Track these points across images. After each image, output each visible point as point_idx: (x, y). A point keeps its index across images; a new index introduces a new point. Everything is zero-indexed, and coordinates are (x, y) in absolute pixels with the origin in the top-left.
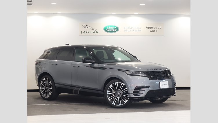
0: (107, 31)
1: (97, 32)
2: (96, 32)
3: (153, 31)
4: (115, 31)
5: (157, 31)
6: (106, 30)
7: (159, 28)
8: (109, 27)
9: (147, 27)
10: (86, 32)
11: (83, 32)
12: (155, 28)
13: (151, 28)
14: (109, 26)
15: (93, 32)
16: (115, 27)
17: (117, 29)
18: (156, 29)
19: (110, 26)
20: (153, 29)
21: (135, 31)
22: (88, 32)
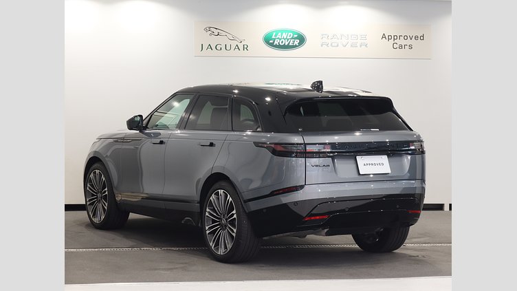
0: (272, 45)
1: (246, 48)
2: (241, 48)
3: (401, 47)
4: (296, 46)
5: (411, 47)
6: (271, 42)
7: (416, 38)
8: (280, 34)
9: (384, 37)
10: (213, 48)
11: (205, 48)
12: (406, 38)
13: (395, 38)
14: (277, 31)
15: (233, 47)
16: (294, 32)
17: (302, 40)
18: (408, 42)
19: (282, 31)
20: (402, 42)
21: (349, 44)
22: (218, 47)
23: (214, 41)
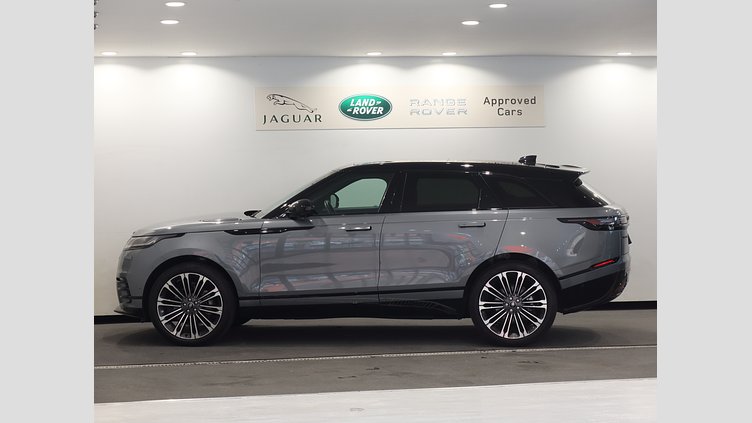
0: (350, 114)
1: (318, 118)
2: (313, 119)
3: (508, 113)
5: (520, 113)
6: (349, 110)
7: (526, 101)
8: (360, 101)
9: (487, 101)
10: (279, 119)
11: (268, 119)
12: (513, 101)
13: (501, 102)
15: (303, 119)
16: (377, 99)
17: (386, 107)
18: (517, 107)
19: (362, 98)
20: (509, 106)
21: (445, 112)
22: (285, 119)
23: (279, 111)
